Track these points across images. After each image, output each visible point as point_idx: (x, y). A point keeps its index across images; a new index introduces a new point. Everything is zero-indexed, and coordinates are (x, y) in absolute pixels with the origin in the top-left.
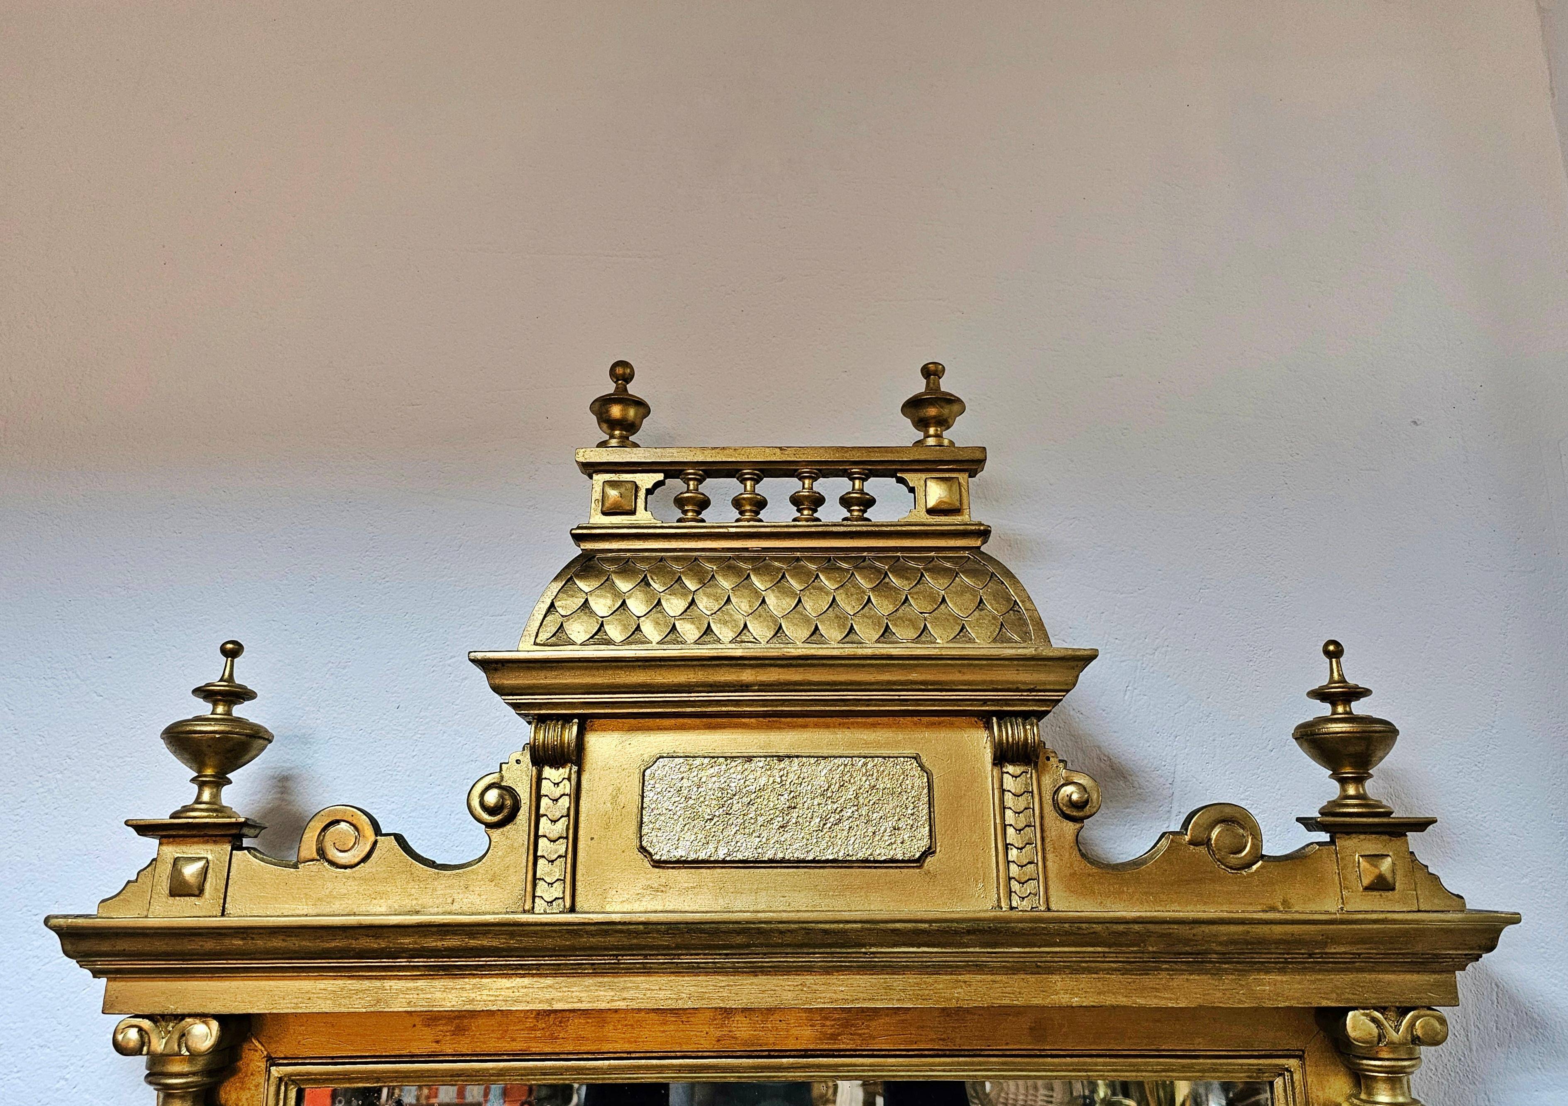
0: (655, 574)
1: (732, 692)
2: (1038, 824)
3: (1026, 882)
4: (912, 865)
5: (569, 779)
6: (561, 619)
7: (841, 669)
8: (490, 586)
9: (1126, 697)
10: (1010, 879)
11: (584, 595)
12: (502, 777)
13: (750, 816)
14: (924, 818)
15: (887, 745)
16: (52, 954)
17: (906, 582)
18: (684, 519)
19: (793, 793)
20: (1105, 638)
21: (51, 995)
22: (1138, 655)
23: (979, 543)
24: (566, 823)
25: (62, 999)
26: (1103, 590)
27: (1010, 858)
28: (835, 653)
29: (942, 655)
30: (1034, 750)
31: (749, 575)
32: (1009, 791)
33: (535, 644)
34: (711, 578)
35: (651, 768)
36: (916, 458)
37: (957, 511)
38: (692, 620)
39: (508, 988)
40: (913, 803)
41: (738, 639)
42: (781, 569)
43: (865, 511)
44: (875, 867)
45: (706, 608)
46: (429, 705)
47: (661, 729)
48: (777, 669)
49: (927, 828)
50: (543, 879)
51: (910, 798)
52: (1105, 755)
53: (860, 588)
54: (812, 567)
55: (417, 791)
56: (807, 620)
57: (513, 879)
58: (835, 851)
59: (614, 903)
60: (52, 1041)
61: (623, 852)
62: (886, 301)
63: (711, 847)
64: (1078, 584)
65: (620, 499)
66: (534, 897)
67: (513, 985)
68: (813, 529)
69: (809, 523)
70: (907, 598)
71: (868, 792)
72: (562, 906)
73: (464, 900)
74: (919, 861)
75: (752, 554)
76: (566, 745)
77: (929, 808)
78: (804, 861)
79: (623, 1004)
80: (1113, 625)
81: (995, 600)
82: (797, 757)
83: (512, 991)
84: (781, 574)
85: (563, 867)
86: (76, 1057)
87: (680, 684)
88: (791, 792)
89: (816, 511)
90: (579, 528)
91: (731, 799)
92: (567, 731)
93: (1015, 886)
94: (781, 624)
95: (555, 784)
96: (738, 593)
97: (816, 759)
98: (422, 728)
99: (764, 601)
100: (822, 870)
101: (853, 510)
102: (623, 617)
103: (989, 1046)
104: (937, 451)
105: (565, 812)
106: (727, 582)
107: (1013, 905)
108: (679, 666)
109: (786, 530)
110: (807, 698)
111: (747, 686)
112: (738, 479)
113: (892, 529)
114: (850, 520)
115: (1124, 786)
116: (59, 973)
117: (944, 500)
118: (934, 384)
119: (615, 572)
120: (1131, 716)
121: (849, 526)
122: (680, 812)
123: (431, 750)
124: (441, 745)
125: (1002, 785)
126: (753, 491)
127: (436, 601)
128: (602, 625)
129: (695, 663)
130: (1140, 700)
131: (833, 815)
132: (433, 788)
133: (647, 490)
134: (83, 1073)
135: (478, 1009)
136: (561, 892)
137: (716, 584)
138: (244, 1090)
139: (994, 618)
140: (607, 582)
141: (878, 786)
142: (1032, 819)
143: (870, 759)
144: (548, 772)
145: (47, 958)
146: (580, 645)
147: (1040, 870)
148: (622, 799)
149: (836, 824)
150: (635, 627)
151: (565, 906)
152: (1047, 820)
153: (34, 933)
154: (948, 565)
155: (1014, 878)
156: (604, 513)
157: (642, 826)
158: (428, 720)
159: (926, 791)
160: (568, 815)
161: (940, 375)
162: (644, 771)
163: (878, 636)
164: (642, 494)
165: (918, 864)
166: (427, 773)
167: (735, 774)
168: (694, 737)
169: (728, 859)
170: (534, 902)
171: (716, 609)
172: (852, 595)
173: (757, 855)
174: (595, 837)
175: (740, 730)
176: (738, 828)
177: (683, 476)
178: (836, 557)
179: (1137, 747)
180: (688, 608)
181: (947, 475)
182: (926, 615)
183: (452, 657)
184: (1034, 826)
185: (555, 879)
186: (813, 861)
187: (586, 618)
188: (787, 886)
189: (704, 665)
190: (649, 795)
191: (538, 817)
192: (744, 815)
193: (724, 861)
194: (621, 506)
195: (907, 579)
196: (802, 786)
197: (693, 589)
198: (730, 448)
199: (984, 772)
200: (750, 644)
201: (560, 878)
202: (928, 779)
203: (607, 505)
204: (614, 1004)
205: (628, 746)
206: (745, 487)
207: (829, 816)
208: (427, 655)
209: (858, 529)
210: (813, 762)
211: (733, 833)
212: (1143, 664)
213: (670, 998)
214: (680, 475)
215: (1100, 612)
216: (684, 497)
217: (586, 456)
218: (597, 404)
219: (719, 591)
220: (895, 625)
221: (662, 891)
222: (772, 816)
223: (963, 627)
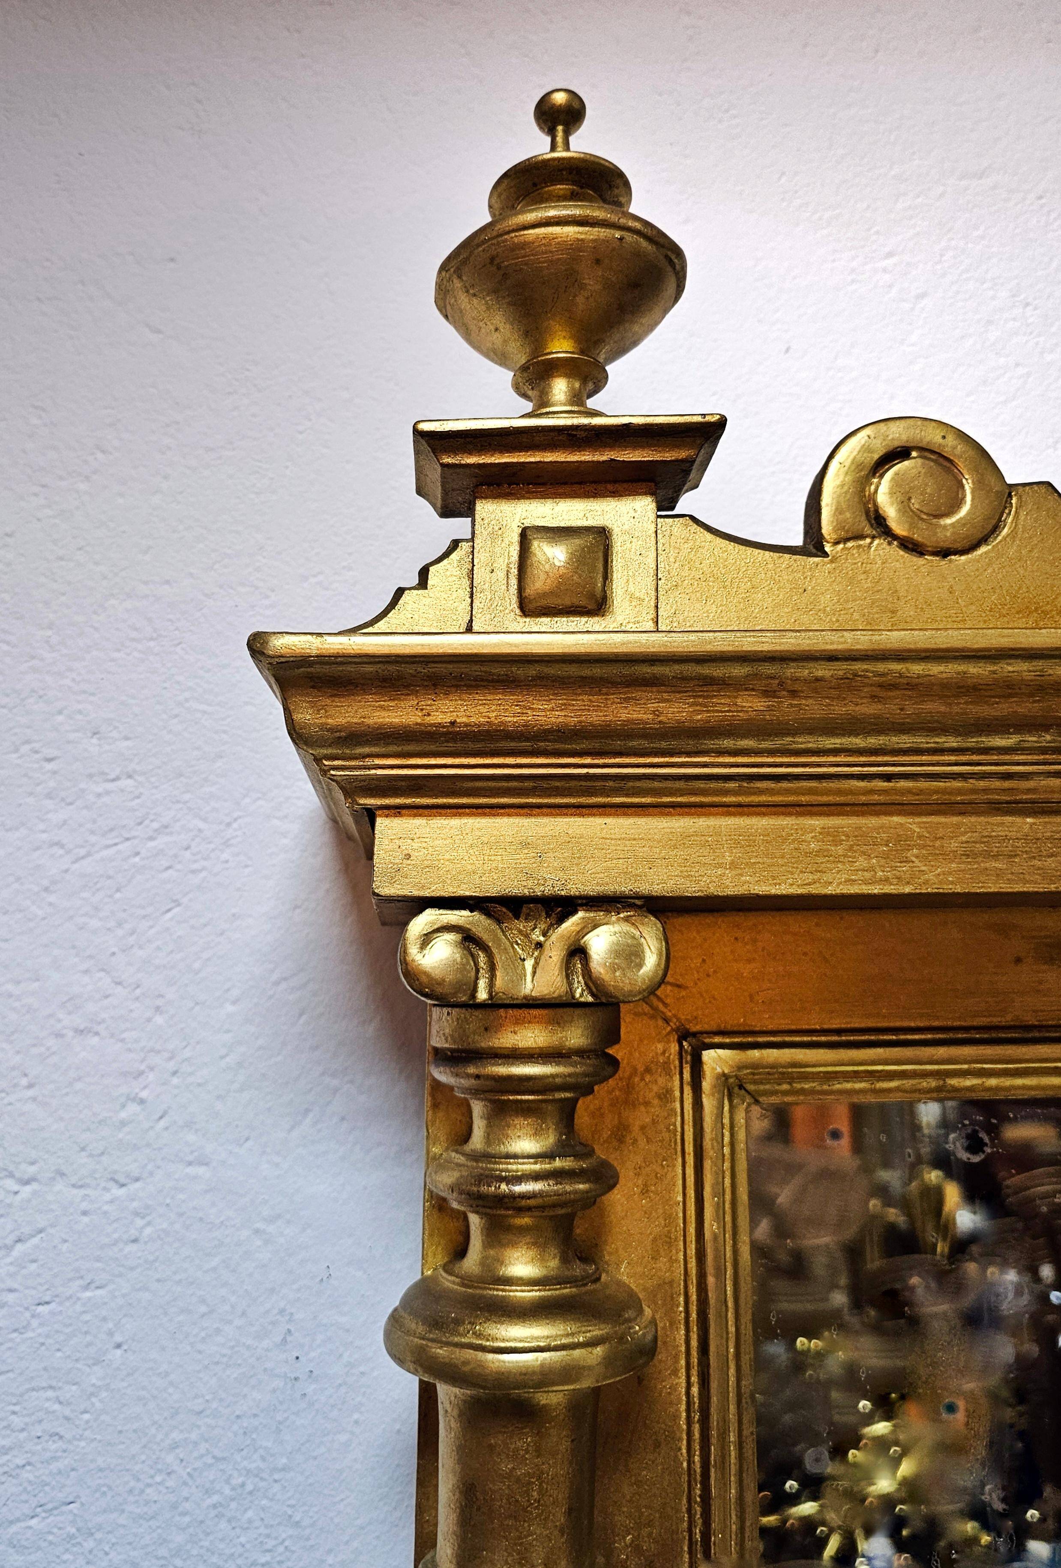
16: (93, 839)
21: (95, 923)
25: (120, 932)
60: (103, 1021)
86: (159, 1052)
116: (109, 877)
134: (177, 1087)
138: (634, 1106)
145: (82, 847)
153: (49, 796)
183: (890, 255)
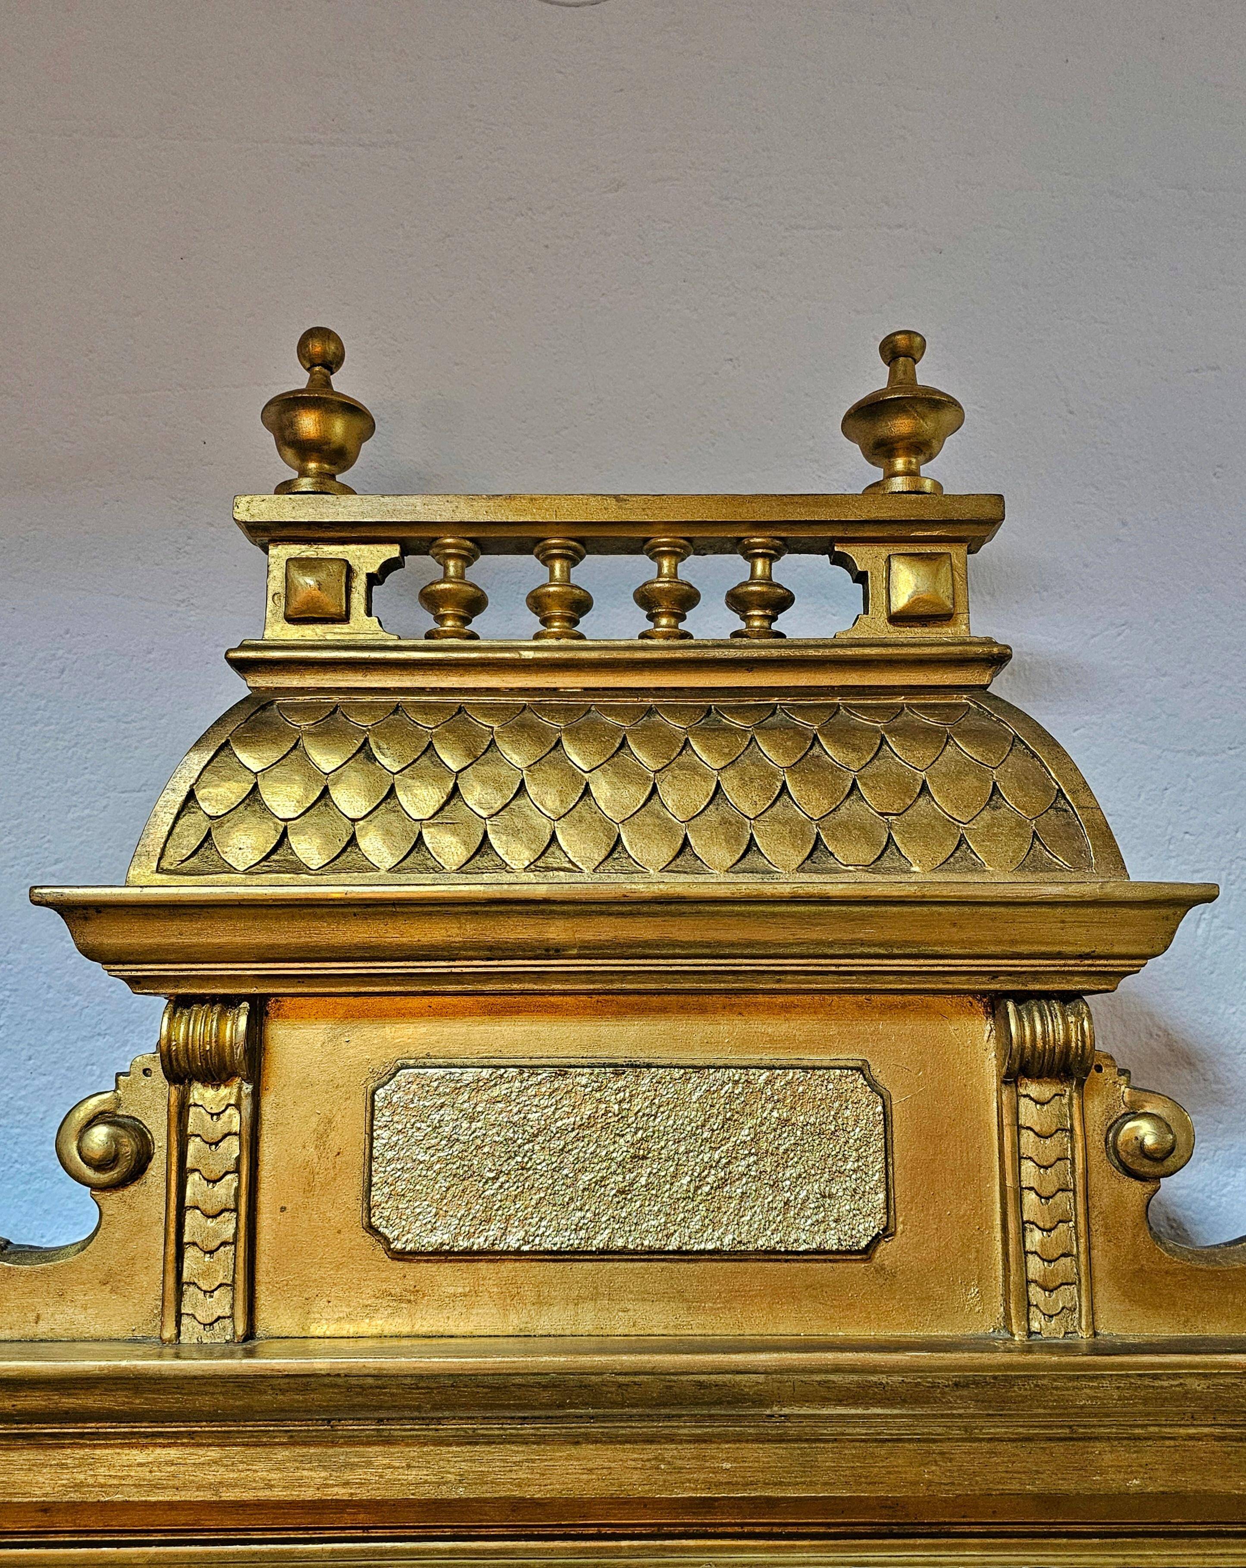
0: (384, 738)
1: (529, 959)
2: (1080, 1188)
3: (1056, 1288)
4: (854, 1257)
5: (238, 1106)
6: (206, 825)
7: (733, 921)
8: (118, 741)
9: (1200, 931)
10: (1028, 1282)
11: (252, 777)
12: (118, 1102)
13: (565, 1172)
14: (876, 1178)
15: (809, 1044)
17: (852, 755)
18: (438, 632)
19: (641, 1132)
20: (1169, 832)
22: (1224, 860)
23: (985, 680)
24: (235, 1184)
26: (1168, 750)
27: (1029, 1247)
28: (722, 892)
29: (924, 896)
30: (1081, 1062)
31: (559, 742)
32: (1028, 1128)
33: (159, 870)
34: (489, 746)
35: (386, 1087)
36: (873, 516)
37: (944, 617)
38: (452, 826)
39: (140, 1465)
40: (857, 1150)
41: (539, 864)
42: (619, 729)
43: (774, 619)
44: (787, 1261)
45: (480, 804)
46: (22, 942)
47: (404, 1015)
48: (613, 919)
49: (882, 1196)
50: (194, 1283)
51: (851, 1141)
52: (1160, 1028)
53: (766, 766)
54: (675, 724)
55: (8, 1084)
56: (667, 828)
57: (143, 1279)
58: (716, 1234)
59: (324, 1322)
61: (339, 1232)
62: (804, 228)
63: (494, 1230)
64: (1126, 740)
65: (317, 593)
66: (179, 1315)
67: (150, 1460)
68: (678, 654)
69: (670, 642)
70: (854, 784)
71: (775, 1130)
72: (230, 1330)
73: (57, 1316)
74: (867, 1252)
75: (564, 701)
76: (227, 1050)
77: (886, 1158)
78: (661, 1252)
79: (343, 1491)
80: (1183, 809)
81: (1021, 789)
82: (649, 1066)
83: (148, 1469)
84: (619, 741)
85: (231, 1262)
87: (433, 946)
88: (638, 1129)
89: (682, 618)
90: (243, 647)
91: (529, 1142)
92: (229, 1024)
93: (1036, 1294)
94: (619, 835)
95: (212, 1115)
96: (539, 776)
97: (682, 1071)
98: (12, 980)
99: (587, 791)
100: (692, 1265)
101: (751, 616)
102: (326, 820)
103: (964, 1517)
104: (911, 502)
105: (231, 1164)
106: (519, 754)
107: (1033, 1329)
108: (430, 914)
109: (627, 655)
110: (668, 969)
111: (557, 950)
112: (537, 557)
113: (827, 652)
114: (747, 637)
115: (1189, 1078)
117: (924, 596)
118: (905, 373)
119: (310, 734)
120: (1206, 963)
121: (746, 647)
122: (438, 1166)
123: (29, 1016)
124: (46, 1008)
125: (1018, 1119)
126: (566, 581)
127: (25, 766)
128: (284, 834)
129: (460, 909)
130: (1223, 936)
131: (713, 1172)
132: (34, 1079)
133: (369, 576)
135: (90, 1500)
136: (228, 1307)
137: (498, 758)
139: (1020, 824)
140: (295, 752)
141: (793, 1120)
142: (1069, 1177)
143: (780, 1072)
144: (200, 1093)
146: (244, 872)
147: (1083, 1268)
148: (335, 1140)
149: (718, 1187)
150: (346, 839)
151: (235, 1332)
152: (1094, 1178)
154: (931, 721)
155: (1035, 1282)
156: (291, 620)
157: (370, 1191)
158: (21, 967)
159: (880, 1128)
160: (237, 1171)
161: (917, 357)
162: (374, 1093)
163: (800, 860)
164: (360, 584)
165: (864, 1256)
166: (24, 1054)
167: (537, 1099)
168: (464, 1030)
169: (526, 1248)
170: (178, 1324)
171: (498, 805)
172: (752, 780)
173: (577, 1242)
174: (289, 1207)
175: (546, 1017)
176: (542, 1195)
177: (436, 550)
178: (721, 707)
179: (1214, 1013)
180: (447, 803)
181: (927, 549)
182: (891, 818)
184: (1074, 1191)
185: (217, 1284)
186: (678, 1252)
187: (254, 820)
188: (631, 1292)
189: (476, 913)
190: (383, 1135)
191: (183, 1173)
192: (554, 1170)
193: (518, 1252)
194: (319, 607)
195: (854, 750)
196: (658, 1120)
197: (455, 767)
198: (522, 497)
199: (984, 1094)
200: (562, 873)
201: (225, 1281)
202: (884, 1107)
203: (295, 603)
204: (330, 1491)
205: (344, 1045)
206: (552, 572)
207: (706, 1172)
208: (15, 858)
209: (763, 653)
210: (677, 1076)
211: (533, 1202)
212: (1229, 874)
213: (426, 1482)
214: (430, 547)
215: (1163, 787)
216: (438, 591)
217: (252, 511)
218: (273, 409)
219: (504, 772)
220: (833, 837)
221: (409, 1301)
222: (603, 1173)
223: (962, 841)
